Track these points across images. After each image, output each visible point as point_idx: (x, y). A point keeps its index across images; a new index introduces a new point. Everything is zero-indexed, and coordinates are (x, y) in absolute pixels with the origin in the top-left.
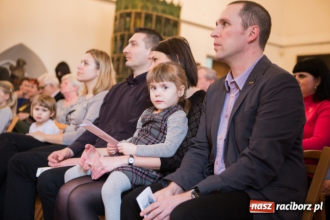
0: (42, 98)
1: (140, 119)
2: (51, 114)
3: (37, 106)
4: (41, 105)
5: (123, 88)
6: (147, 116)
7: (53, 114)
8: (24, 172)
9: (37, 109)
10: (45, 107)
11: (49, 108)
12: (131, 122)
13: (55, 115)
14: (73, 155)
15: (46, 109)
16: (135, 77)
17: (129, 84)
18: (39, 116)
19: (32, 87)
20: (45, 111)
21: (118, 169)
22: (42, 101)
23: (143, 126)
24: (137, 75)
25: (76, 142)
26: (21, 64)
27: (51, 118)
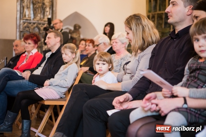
0: (100, 54)
1: (187, 68)
2: (109, 66)
3: (97, 62)
4: (100, 60)
5: (168, 43)
6: (193, 64)
7: (111, 66)
8: (96, 114)
9: (98, 64)
10: (104, 61)
11: (107, 62)
12: (178, 70)
13: (112, 67)
14: (132, 99)
15: (105, 63)
16: (176, 32)
17: (172, 38)
18: (100, 69)
19: (89, 46)
20: (104, 64)
21: (174, 110)
22: (101, 57)
23: (191, 73)
24: (179, 30)
25: (134, 89)
26: (77, 28)
27: (110, 70)
